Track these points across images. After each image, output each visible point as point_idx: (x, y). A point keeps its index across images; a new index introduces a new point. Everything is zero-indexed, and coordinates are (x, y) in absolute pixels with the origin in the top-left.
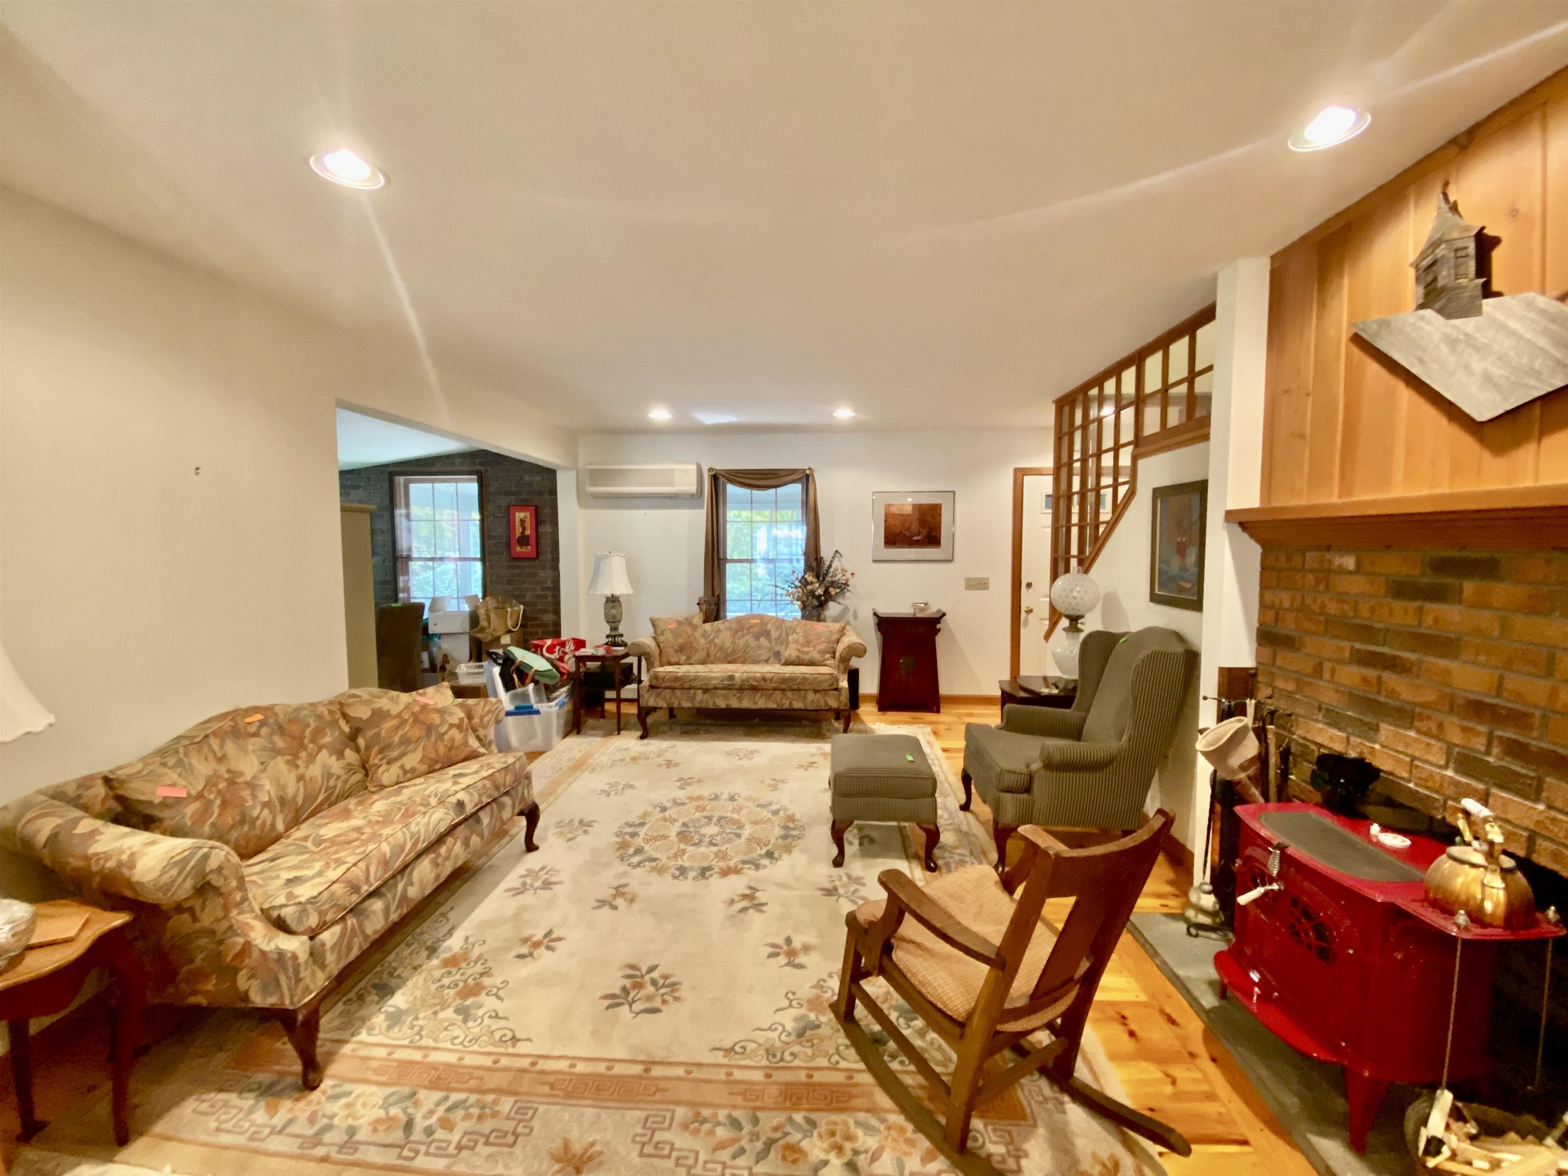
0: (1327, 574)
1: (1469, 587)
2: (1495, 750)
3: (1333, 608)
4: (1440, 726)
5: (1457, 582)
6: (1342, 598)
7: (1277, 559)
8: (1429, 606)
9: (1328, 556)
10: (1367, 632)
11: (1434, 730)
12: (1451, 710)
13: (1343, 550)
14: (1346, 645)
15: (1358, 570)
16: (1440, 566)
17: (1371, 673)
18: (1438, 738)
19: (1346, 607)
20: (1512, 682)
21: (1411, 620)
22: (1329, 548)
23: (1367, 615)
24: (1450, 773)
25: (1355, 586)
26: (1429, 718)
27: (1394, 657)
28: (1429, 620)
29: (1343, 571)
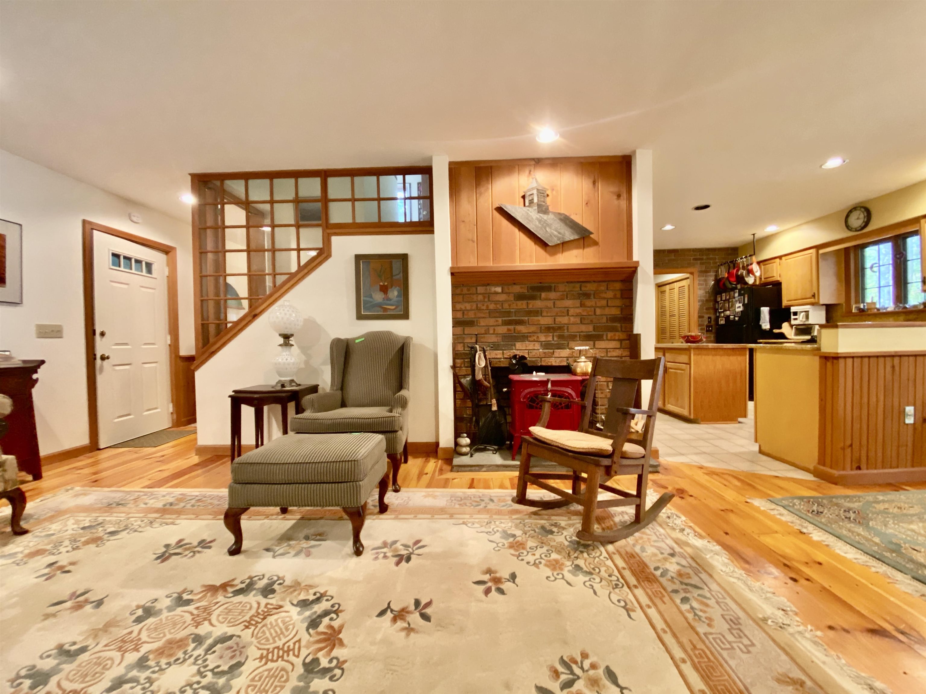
0: (488, 296)
1: (543, 295)
2: (555, 339)
3: (492, 306)
4: (538, 337)
5: (539, 293)
6: (496, 303)
7: (462, 290)
8: (529, 302)
9: (488, 287)
10: (508, 313)
11: (536, 339)
12: (541, 332)
13: (497, 285)
14: (500, 320)
15: (503, 292)
16: (533, 289)
17: (511, 327)
18: (537, 341)
19: (498, 306)
20: (558, 319)
21: (525, 306)
22: (488, 284)
23: (508, 307)
24: (541, 350)
25: (503, 297)
26: (534, 336)
27: (519, 320)
28: (530, 306)
29: (496, 293)
